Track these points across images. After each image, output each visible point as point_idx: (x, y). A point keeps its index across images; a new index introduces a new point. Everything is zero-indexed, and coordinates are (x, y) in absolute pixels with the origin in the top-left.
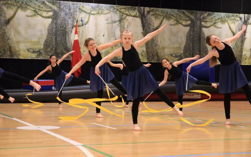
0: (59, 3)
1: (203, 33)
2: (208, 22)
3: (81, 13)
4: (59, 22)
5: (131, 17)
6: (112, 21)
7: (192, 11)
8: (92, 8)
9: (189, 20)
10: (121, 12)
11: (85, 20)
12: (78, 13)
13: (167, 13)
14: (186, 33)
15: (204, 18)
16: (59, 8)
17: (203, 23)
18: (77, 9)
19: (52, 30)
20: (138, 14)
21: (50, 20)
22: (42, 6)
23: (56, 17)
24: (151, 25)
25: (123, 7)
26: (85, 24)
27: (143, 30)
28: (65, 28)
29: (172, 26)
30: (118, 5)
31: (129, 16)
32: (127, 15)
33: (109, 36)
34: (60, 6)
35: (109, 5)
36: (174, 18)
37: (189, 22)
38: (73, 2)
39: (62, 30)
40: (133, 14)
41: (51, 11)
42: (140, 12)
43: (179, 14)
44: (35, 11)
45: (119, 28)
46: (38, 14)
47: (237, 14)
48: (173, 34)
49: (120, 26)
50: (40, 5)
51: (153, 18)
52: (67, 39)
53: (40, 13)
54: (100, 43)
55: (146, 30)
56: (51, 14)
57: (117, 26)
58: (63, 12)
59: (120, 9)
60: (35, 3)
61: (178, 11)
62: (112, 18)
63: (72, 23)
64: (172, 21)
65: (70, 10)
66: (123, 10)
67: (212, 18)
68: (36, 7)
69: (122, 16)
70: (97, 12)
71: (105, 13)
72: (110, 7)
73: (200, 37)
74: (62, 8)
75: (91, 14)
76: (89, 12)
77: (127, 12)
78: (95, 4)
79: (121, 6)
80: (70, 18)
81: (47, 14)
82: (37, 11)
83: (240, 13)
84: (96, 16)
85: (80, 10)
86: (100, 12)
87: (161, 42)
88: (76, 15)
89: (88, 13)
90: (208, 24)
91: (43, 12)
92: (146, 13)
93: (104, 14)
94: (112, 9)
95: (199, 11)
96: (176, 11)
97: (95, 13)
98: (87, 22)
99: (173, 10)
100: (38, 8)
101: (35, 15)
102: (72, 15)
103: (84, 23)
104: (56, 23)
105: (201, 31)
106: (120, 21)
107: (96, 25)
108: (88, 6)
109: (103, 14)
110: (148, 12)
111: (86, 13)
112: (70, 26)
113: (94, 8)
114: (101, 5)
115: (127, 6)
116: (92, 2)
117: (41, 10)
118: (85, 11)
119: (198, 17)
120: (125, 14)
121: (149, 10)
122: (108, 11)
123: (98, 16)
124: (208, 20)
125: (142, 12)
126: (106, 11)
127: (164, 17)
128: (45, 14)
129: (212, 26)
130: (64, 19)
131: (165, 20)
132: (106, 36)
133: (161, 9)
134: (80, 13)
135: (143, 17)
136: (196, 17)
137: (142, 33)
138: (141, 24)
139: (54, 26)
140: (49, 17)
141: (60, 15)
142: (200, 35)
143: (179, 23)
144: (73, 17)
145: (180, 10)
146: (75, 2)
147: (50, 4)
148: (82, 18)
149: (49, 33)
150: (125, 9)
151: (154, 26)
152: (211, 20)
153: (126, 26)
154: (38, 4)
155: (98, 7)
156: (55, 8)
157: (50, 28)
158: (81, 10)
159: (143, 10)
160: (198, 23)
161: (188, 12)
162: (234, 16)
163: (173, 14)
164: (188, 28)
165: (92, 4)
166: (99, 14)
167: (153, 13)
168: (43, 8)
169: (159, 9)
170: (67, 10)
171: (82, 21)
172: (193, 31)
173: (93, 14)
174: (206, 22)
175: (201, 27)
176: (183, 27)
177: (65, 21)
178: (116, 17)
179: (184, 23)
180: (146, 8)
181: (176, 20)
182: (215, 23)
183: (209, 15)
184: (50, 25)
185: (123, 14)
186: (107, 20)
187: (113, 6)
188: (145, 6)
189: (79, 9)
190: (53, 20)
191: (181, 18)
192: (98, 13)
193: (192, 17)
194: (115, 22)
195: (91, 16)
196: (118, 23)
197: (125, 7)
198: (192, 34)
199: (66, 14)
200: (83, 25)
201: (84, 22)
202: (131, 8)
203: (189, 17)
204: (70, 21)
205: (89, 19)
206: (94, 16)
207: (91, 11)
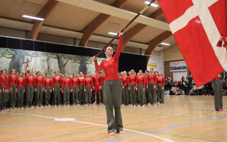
0: (16, 50)
1: (86, 67)
2: (88, 61)
3: (27, 56)
4: (15, 60)
5: (53, 59)
6: (43, 60)
7: (81, 56)
8: (33, 53)
9: (80, 60)
10: (48, 56)
12: (26, 56)
13: (70, 57)
14: (79, 66)
15: (86, 59)
16: (16, 53)
17: (86, 62)
19: (12, 65)
20: (56, 57)
21: (11, 59)
22: (6, 52)
23: (14, 57)
24: (62, 62)
25: (49, 53)
26: (30, 62)
27: (59, 65)
28: (19, 64)
29: (73, 63)
30: (46, 52)
31: (52, 58)
32: (51, 57)
33: (42, 68)
34: (16, 52)
35: (42, 52)
36: (73, 59)
37: (80, 61)
38: (23, 50)
39: (17, 64)
40: (53, 57)
41: (11, 55)
42: (57, 56)
43: (76, 57)
44: (2, 54)
45: (47, 64)
46: (4, 56)
47: (101, 58)
48: (73, 67)
49: (48, 63)
50: (5, 51)
51: (63, 59)
52: (20, 69)
53: (5, 55)
55: (60, 65)
56: (11, 56)
57: (46, 63)
58: (18, 55)
59: (47, 54)
60: (3, 50)
61: (75, 56)
62: (43, 58)
63: (22, 61)
64: (72, 61)
65: (21, 54)
66: (48, 55)
67: (90, 60)
68: (3, 53)
69: (48, 58)
71: (40, 56)
72: (42, 53)
73: (85, 69)
74: (17, 53)
75: (33, 56)
76: (31, 55)
77: (51, 56)
78: (34, 51)
79: (47, 53)
80: (21, 58)
81: (9, 56)
82: (4, 54)
83: (102, 58)
86: (37, 56)
87: (67, 71)
89: (31, 56)
90: (89, 63)
91: (7, 55)
92: (60, 56)
94: (43, 54)
95: (84, 56)
96: (74, 55)
99: (73, 55)
100: (4, 53)
101: (2, 56)
102: (22, 57)
104: (14, 61)
105: (85, 66)
106: (48, 60)
107: (35, 62)
108: (31, 52)
110: (61, 56)
111: (30, 56)
112: (21, 63)
113: (34, 54)
114: (38, 52)
115: (51, 53)
116: (33, 50)
117: (6, 54)
119: (84, 59)
120: (50, 57)
121: (61, 55)
122: (41, 55)
123: (36, 57)
124: (88, 60)
125: (58, 56)
126: (40, 55)
127: (68, 59)
128: (8, 56)
129: (90, 64)
130: (18, 59)
131: (69, 60)
132: (40, 68)
133: (67, 55)
135: (58, 58)
136: (83, 59)
137: (58, 66)
138: (58, 62)
139: (13, 63)
140: (10, 58)
141: (16, 57)
142: (85, 67)
143: (76, 62)
144: (23, 58)
145: (76, 55)
146: (24, 50)
147: (10, 51)
148: (28, 58)
149: (10, 66)
150: (50, 54)
151: (64, 63)
152: (90, 61)
153: (50, 63)
154: (4, 51)
155: (36, 53)
156: (13, 53)
157: (11, 64)
158: (27, 54)
159: (58, 55)
160: (84, 62)
161: (80, 56)
162: (99, 59)
163: (73, 57)
164: (80, 64)
165: (33, 51)
167: (63, 56)
168: (6, 53)
169: (66, 54)
170: (20, 54)
172: (82, 66)
174: (87, 61)
175: (85, 64)
176: (78, 64)
177: (19, 60)
178: (45, 58)
179: (78, 62)
180: (60, 54)
181: (74, 60)
182: (92, 62)
183: (89, 58)
184: (11, 62)
185: (49, 56)
186: (41, 59)
187: (44, 52)
188: (59, 53)
189: (26, 54)
190: (12, 60)
191: (76, 59)
192: (36, 56)
193: (81, 59)
194: (45, 61)
195: (32, 57)
196: (46, 61)
197: (50, 53)
198: (81, 67)
199: (19, 56)
201: (29, 61)
202: (52, 54)
203: (80, 59)
204: (21, 60)
205: (31, 59)
206: (34, 57)
207: (32, 55)
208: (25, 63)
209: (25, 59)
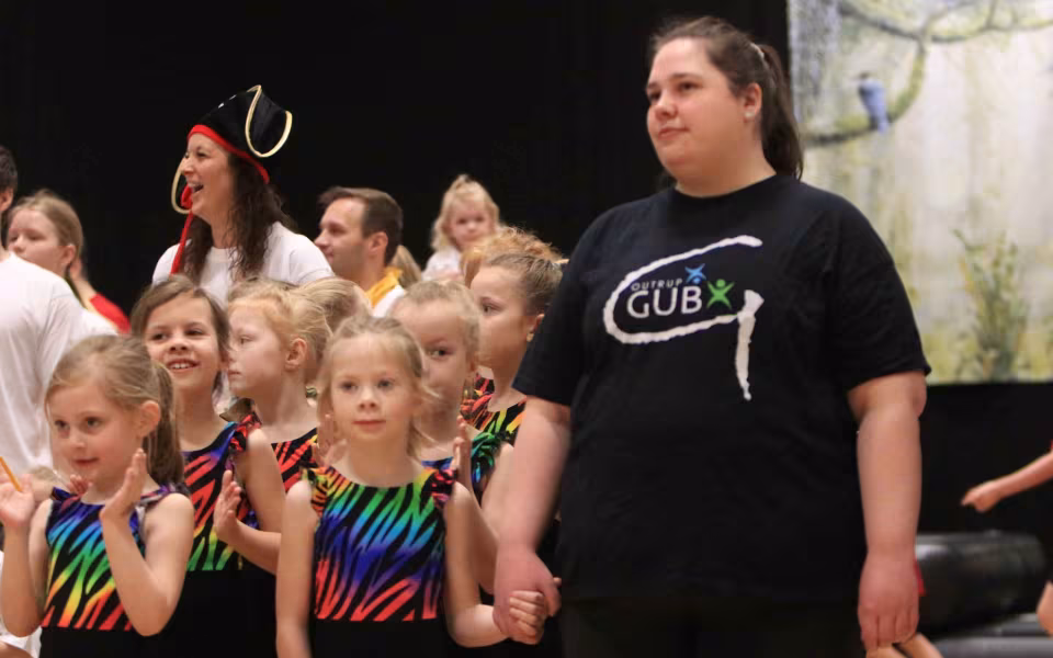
3: (855, 39)
11: (892, 87)
12: (832, 47)
18: (826, 13)
26: (891, 118)
54: (1006, 247)
70: (982, 21)
75: (936, 39)
76: (915, 24)
84: (973, 44)
85: (850, 21)
86: (1003, 17)
88: (821, 56)
89: (912, 36)
93: (1038, 27)
97: (961, 31)
98: (905, 102)
103: (881, 111)
107: (976, 116)
109: (1024, 29)
111: (894, 31)
118: (890, 23)
123: (988, 45)
134: (847, 45)
148: (864, 76)
158: (859, 21)
166: (995, 34)
171: (865, 94)
173: (952, 39)
189: (845, 12)
192: (989, 27)
195: (933, 50)
200: (873, 125)
201: (884, 102)
205: (917, 74)
206: (957, 50)
207: (935, 16)
208: (823, 141)
209: (826, 85)
